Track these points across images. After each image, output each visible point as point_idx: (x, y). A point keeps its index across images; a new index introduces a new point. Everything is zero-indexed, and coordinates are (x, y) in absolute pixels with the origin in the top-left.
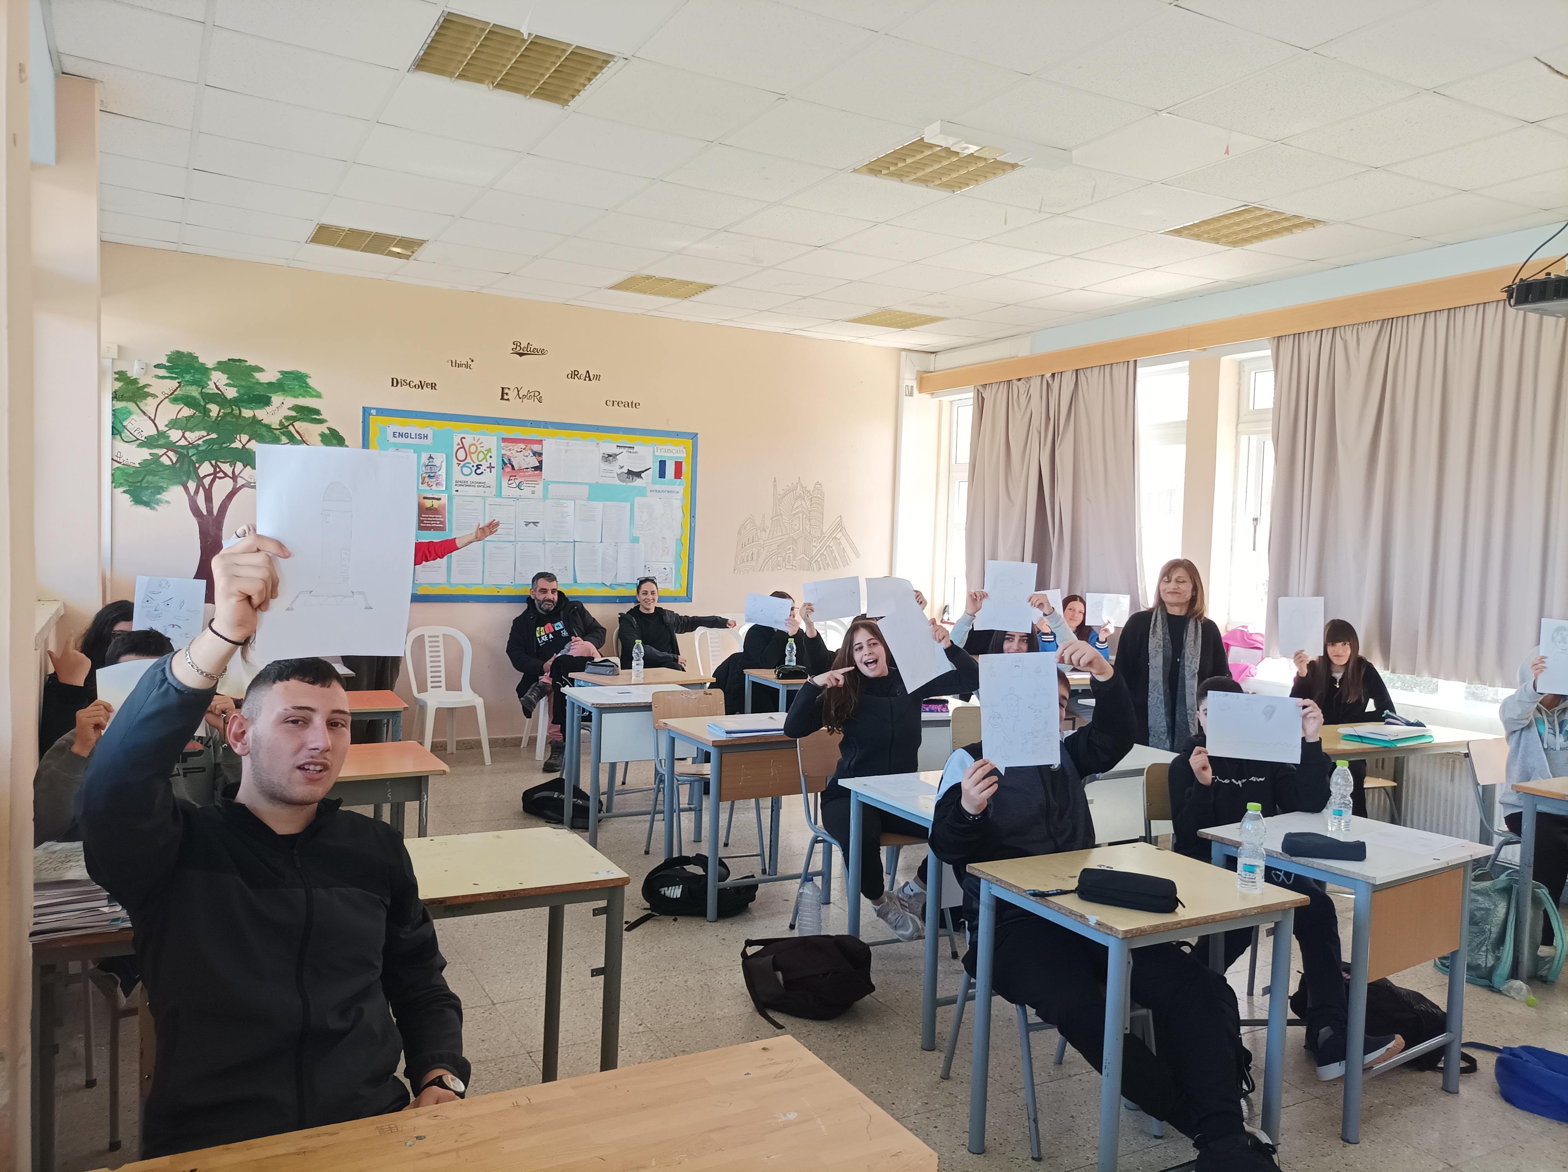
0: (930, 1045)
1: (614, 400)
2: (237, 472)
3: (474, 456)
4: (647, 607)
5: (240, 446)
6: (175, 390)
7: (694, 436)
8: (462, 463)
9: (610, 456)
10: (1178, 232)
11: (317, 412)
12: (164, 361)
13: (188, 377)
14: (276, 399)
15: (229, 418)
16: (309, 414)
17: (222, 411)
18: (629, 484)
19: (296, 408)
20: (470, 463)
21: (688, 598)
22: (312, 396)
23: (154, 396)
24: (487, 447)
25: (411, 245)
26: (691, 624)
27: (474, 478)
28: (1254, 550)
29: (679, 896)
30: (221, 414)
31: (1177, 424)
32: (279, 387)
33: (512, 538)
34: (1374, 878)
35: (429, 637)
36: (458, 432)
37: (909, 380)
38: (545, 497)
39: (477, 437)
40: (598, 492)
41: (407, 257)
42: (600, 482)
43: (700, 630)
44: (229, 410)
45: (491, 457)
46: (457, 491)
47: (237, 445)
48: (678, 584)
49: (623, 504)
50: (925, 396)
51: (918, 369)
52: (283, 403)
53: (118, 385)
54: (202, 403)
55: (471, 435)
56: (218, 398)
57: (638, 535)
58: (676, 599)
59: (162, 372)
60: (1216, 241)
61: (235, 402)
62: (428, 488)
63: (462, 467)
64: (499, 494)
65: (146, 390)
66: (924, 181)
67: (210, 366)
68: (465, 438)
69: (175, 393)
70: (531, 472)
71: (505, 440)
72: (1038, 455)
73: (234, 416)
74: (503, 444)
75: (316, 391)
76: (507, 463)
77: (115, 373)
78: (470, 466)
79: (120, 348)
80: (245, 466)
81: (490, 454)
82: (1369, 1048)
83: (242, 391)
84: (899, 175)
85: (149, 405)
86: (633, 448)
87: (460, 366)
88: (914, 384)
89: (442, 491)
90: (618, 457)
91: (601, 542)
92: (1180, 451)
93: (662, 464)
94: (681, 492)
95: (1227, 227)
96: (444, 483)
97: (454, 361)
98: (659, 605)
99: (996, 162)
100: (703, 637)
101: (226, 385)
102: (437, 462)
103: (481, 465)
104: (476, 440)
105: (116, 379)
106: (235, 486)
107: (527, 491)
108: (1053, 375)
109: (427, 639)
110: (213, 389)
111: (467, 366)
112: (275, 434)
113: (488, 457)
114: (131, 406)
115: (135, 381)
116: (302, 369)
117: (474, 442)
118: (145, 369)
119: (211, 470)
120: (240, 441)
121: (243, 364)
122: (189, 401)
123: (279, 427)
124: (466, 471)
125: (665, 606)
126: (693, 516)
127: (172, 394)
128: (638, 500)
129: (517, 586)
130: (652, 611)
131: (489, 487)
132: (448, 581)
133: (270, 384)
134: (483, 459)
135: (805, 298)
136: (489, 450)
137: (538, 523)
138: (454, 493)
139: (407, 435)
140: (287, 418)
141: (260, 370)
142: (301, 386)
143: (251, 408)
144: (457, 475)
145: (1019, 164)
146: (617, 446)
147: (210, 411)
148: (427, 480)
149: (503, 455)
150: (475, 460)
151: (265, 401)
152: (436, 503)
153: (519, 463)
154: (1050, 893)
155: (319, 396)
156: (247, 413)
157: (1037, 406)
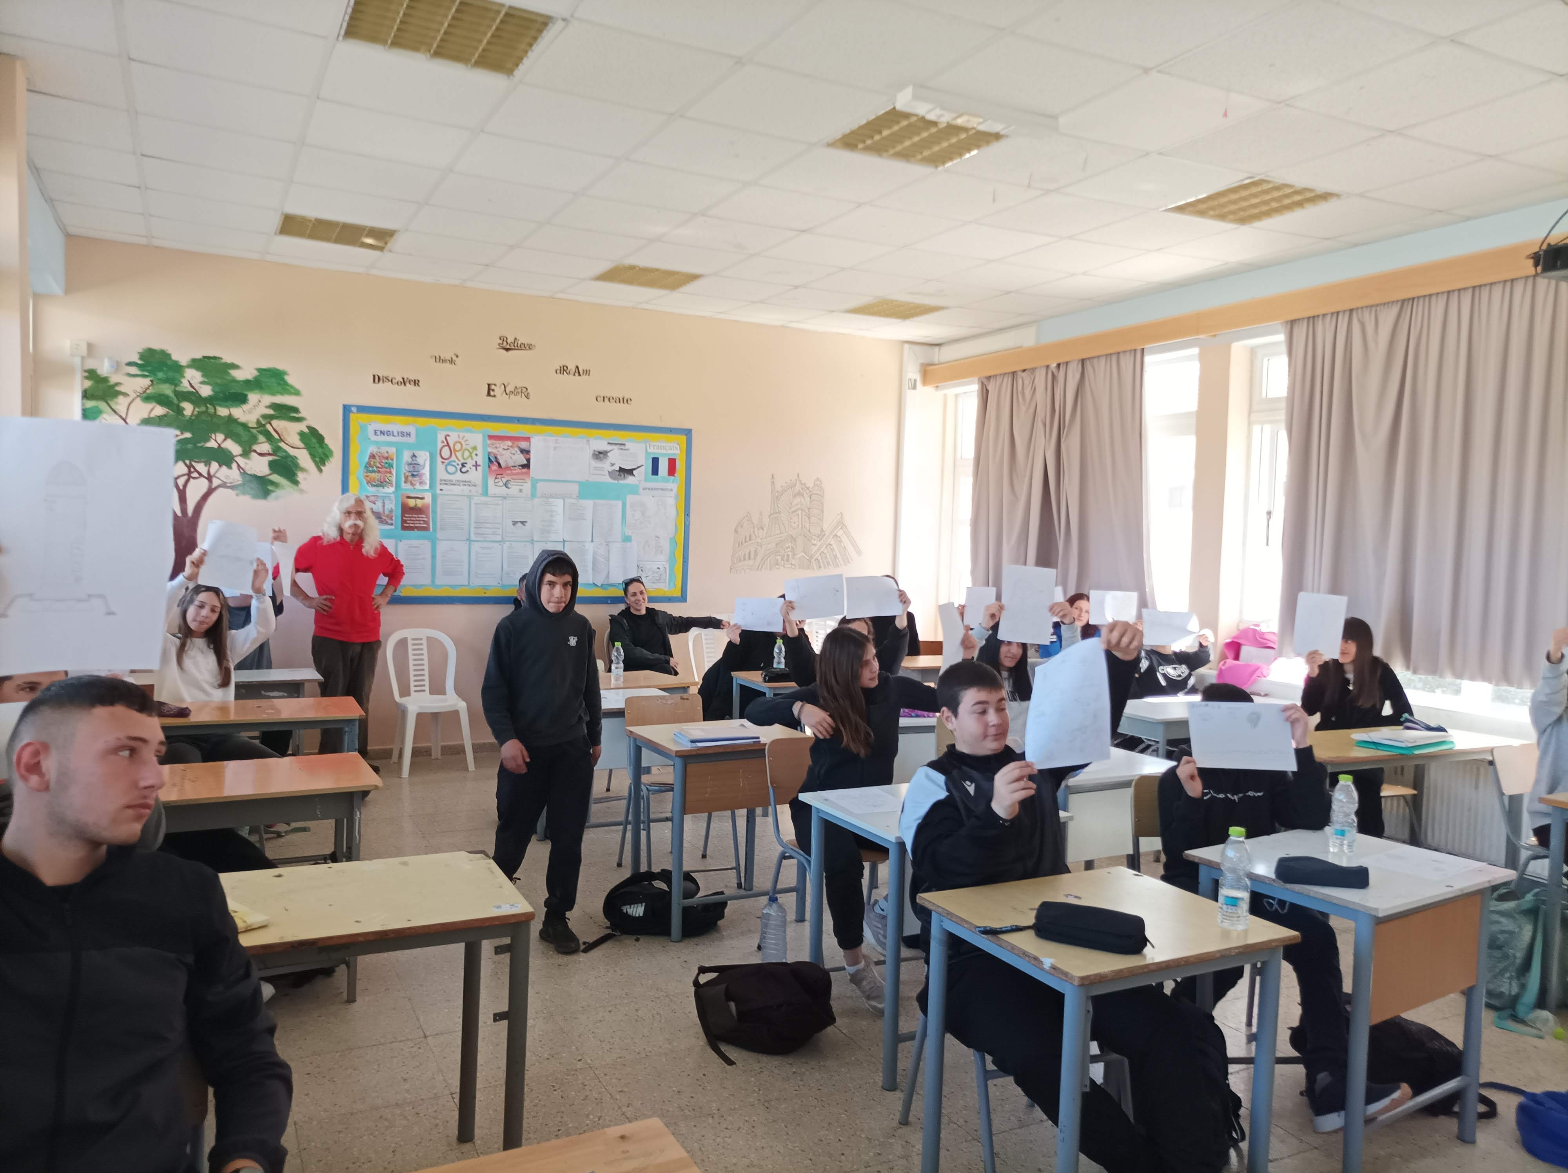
0: (891, 1086)
1: (605, 395)
2: (212, 473)
3: (459, 454)
4: (639, 608)
5: (215, 445)
6: (148, 388)
7: (688, 433)
8: (446, 461)
9: (600, 453)
10: (1181, 209)
11: (296, 410)
12: (136, 359)
13: (160, 375)
14: (253, 397)
15: (203, 417)
16: (286, 412)
17: (197, 409)
18: (621, 482)
19: (274, 406)
20: (455, 461)
21: (683, 598)
22: (290, 393)
23: (125, 395)
24: (472, 444)
25: (383, 236)
26: (684, 625)
27: (459, 476)
28: (1267, 544)
29: (641, 915)
30: (196, 413)
31: (1187, 415)
32: (256, 384)
33: (499, 538)
34: (1376, 910)
35: (413, 639)
36: (443, 430)
37: (913, 373)
38: (533, 495)
39: (461, 435)
40: (588, 490)
41: (381, 249)
42: (590, 479)
43: (694, 631)
44: (203, 409)
45: (476, 455)
46: (441, 490)
47: (212, 444)
48: (672, 585)
49: (613, 502)
50: (929, 390)
51: (922, 361)
52: (260, 401)
53: (88, 384)
54: (176, 401)
55: (456, 432)
56: (193, 397)
57: (630, 534)
58: (670, 600)
59: (134, 370)
60: (1222, 217)
61: (210, 400)
62: (411, 487)
63: (446, 466)
64: (485, 493)
65: (117, 388)
66: (905, 156)
67: (183, 362)
68: (449, 436)
69: (148, 391)
70: (518, 470)
71: (491, 437)
72: (1044, 448)
73: (209, 414)
74: (489, 442)
75: (296, 389)
76: (493, 461)
77: (86, 371)
78: (454, 464)
79: (90, 346)
80: (220, 466)
81: (475, 452)
82: (1371, 1099)
83: (217, 389)
84: (878, 149)
85: (121, 404)
86: (624, 445)
87: (444, 361)
88: (918, 377)
89: (426, 490)
90: (609, 454)
91: (592, 541)
92: (1190, 442)
93: (655, 461)
94: (675, 490)
95: (1234, 202)
96: (428, 482)
97: (438, 357)
98: (651, 606)
99: (979, 133)
100: (697, 640)
101: (202, 383)
102: (420, 460)
103: (466, 463)
104: (461, 437)
105: (87, 378)
106: (210, 486)
107: (514, 489)
108: (1059, 365)
109: (410, 642)
110: (186, 387)
111: (451, 361)
112: (252, 433)
113: (473, 455)
114: (102, 405)
115: (105, 380)
116: (280, 366)
117: (457, 439)
118: (117, 367)
119: (186, 471)
120: (216, 441)
121: (218, 361)
122: (161, 400)
123: (255, 426)
124: (451, 469)
125: (658, 606)
126: (687, 514)
127: (144, 392)
128: (630, 499)
129: (504, 586)
130: (644, 612)
131: (475, 486)
132: (433, 582)
133: (247, 382)
134: (468, 458)
135: (796, 287)
136: (475, 448)
137: (526, 522)
138: (438, 492)
139: (388, 433)
140: (265, 416)
141: (235, 367)
142: (279, 384)
143: (227, 407)
144: (441, 474)
145: (1002, 133)
146: (609, 443)
147: (184, 409)
148: (410, 478)
149: (489, 453)
150: (460, 457)
151: (241, 399)
152: (419, 503)
153: (506, 461)
154: (1004, 929)
155: (297, 393)
156: (223, 412)
157: (1042, 398)
